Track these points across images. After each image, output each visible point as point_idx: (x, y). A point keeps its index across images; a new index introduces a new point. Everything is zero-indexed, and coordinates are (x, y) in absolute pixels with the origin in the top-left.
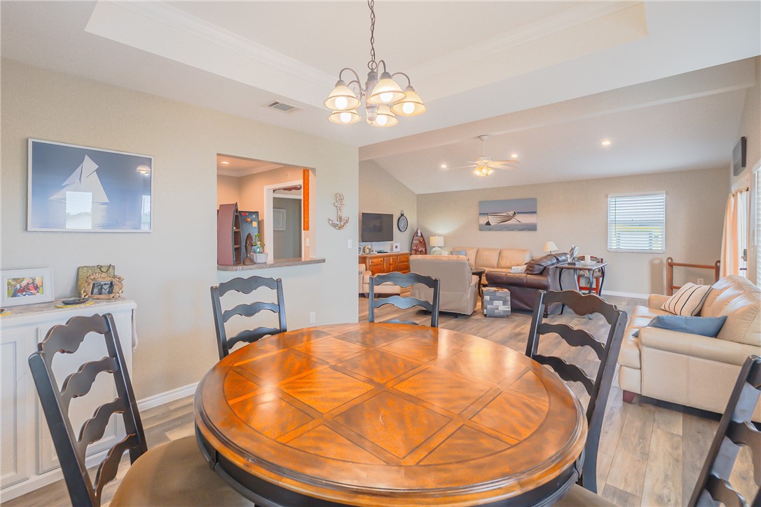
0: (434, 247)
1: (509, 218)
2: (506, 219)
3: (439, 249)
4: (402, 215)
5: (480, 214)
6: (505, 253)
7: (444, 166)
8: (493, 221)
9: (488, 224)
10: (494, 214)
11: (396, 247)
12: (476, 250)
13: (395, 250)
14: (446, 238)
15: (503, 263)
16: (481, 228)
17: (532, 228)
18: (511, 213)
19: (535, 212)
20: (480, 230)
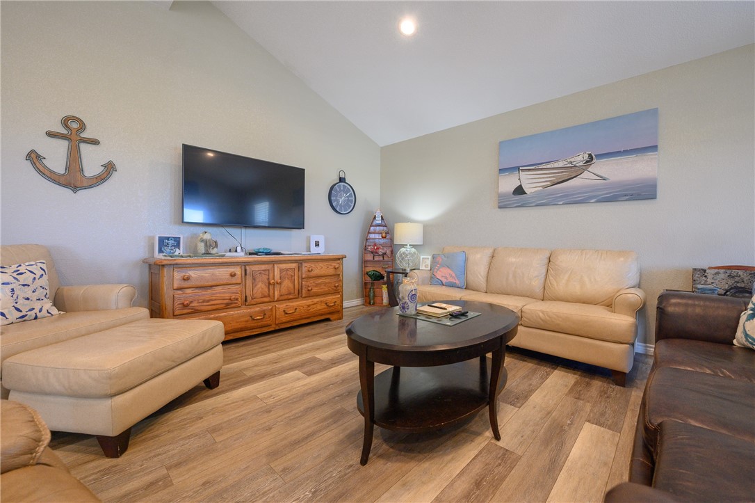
0: (403, 246)
1: (575, 172)
2: (565, 175)
3: (413, 250)
4: (342, 180)
5: (501, 171)
6: (564, 260)
8: (532, 182)
9: (519, 191)
10: (534, 167)
11: (317, 244)
12: (489, 252)
13: (314, 250)
14: (427, 228)
15: (561, 285)
16: (503, 204)
17: (644, 192)
18: (580, 159)
19: (654, 148)
20: (500, 207)
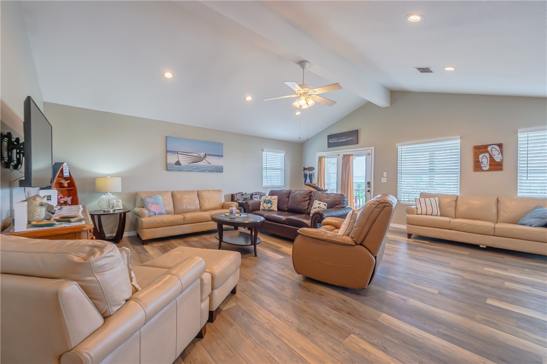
0: (105, 193)
1: (200, 159)
2: (198, 160)
7: (168, 75)
8: (184, 160)
9: (178, 163)
10: (185, 153)
18: (202, 154)
